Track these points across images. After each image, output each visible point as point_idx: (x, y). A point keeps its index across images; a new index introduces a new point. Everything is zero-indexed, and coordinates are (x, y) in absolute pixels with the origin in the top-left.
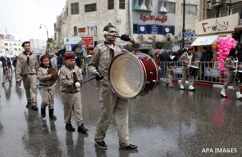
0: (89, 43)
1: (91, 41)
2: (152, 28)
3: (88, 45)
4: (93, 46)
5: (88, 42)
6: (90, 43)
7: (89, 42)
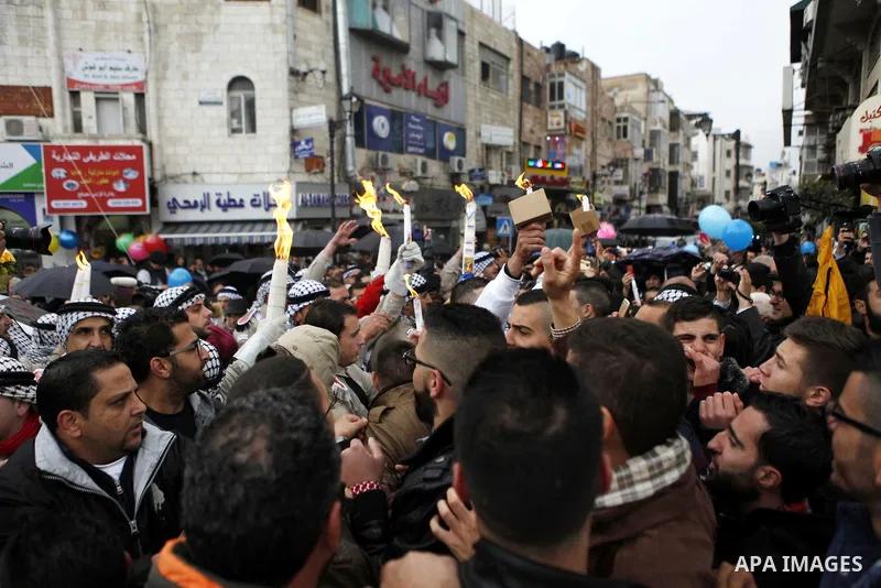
0: (109, 188)
1: (132, 175)
2: (411, 126)
3: (103, 201)
4: (143, 208)
5: (105, 181)
6: (121, 187)
7: (113, 179)
